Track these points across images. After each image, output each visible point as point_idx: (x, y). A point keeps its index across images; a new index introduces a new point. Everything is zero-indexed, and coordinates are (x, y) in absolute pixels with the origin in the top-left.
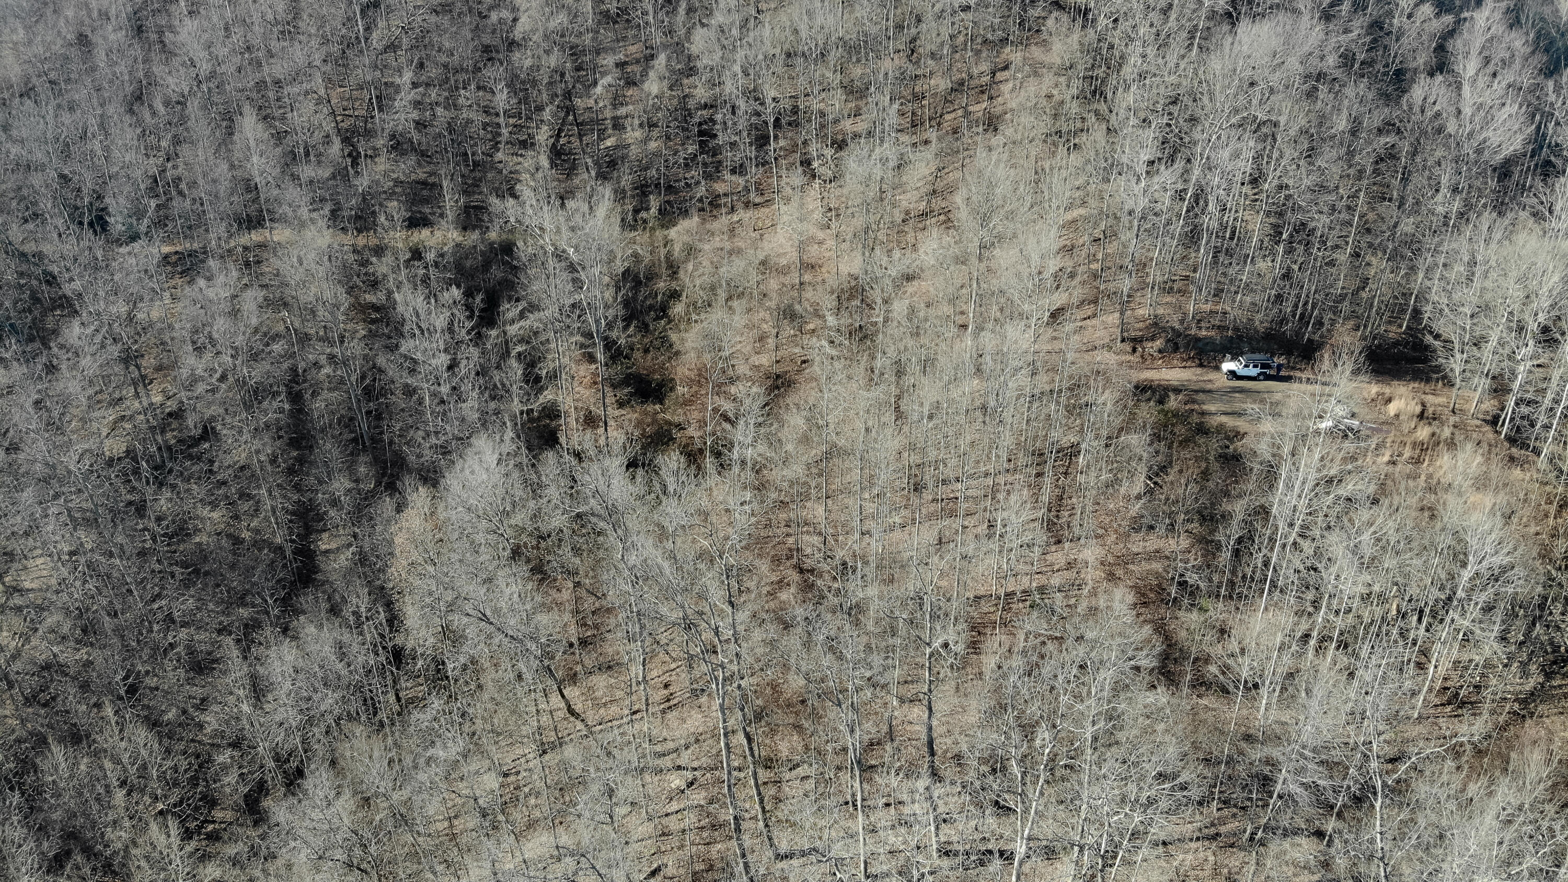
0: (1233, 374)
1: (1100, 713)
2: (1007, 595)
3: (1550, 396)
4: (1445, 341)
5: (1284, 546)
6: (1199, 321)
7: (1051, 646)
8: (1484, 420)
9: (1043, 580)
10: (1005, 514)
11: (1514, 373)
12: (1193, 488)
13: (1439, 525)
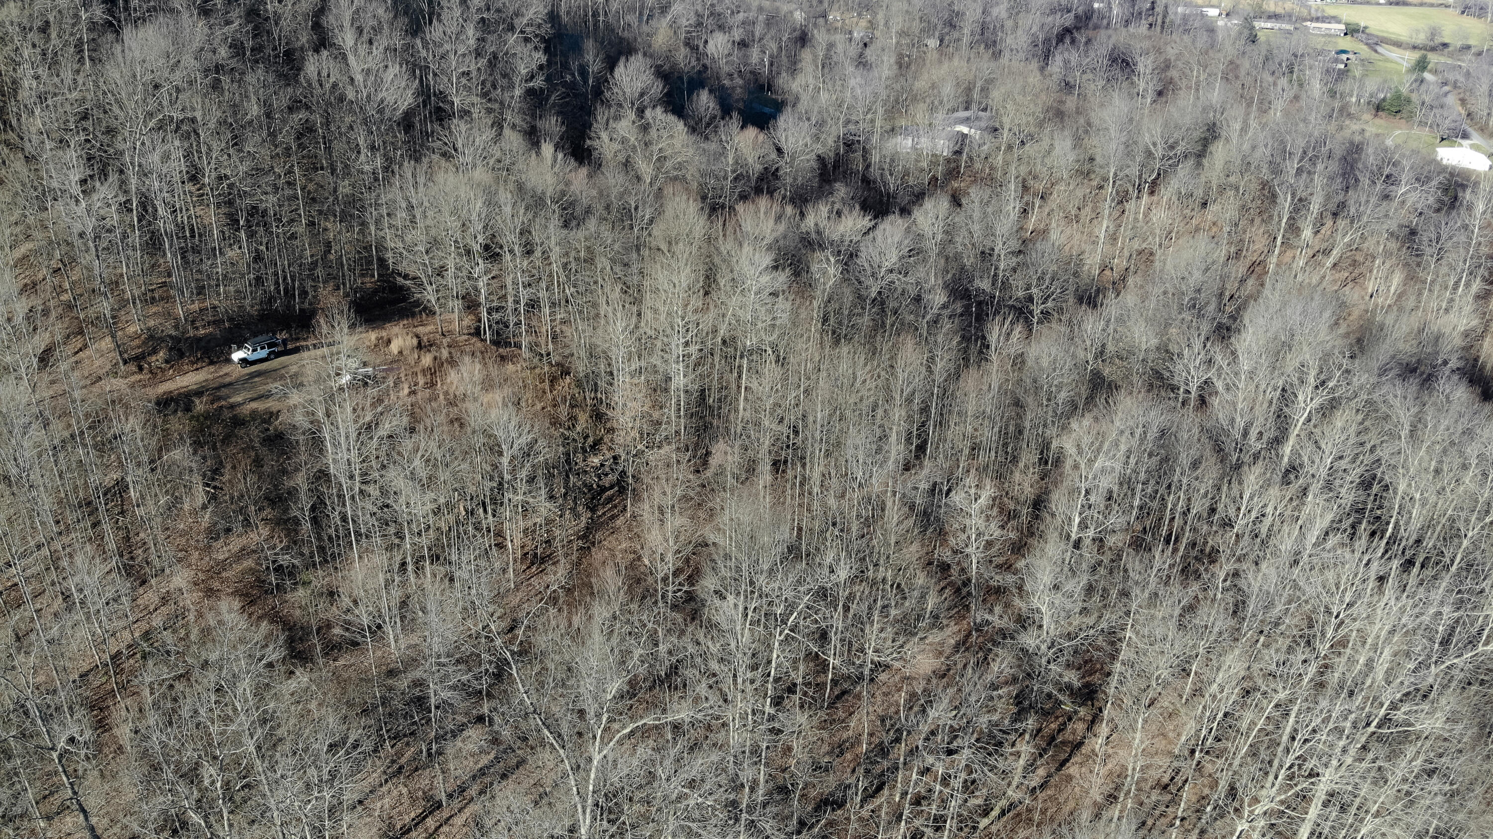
0: (244, 362)
1: (253, 722)
2: (113, 658)
3: (510, 300)
4: (414, 278)
5: (353, 498)
6: (193, 322)
7: (179, 686)
8: (469, 334)
9: (144, 626)
10: (77, 579)
11: (476, 289)
12: (251, 479)
13: (469, 430)
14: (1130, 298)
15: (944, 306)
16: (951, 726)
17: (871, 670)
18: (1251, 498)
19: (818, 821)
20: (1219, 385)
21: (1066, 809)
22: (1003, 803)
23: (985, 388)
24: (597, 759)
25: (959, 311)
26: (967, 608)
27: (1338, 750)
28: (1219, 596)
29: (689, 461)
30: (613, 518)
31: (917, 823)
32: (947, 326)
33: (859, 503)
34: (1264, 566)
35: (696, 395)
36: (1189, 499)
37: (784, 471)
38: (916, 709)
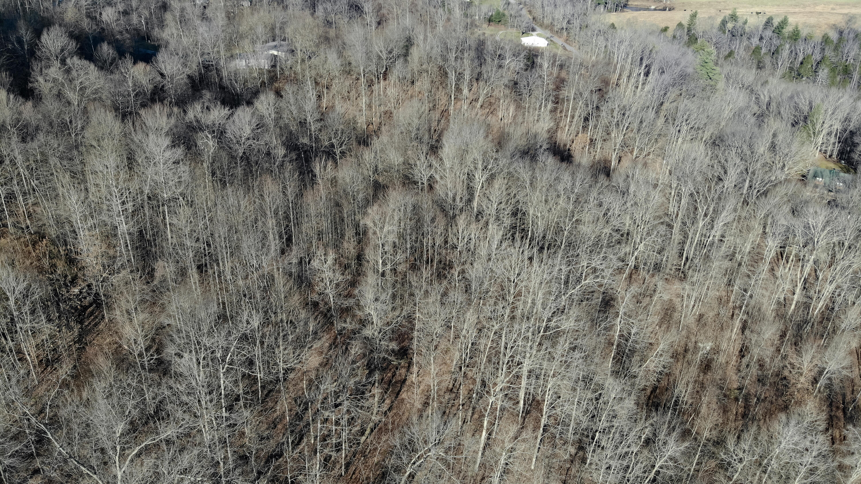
14: (384, 138)
15: (285, 156)
16: (335, 392)
17: (284, 374)
18: (463, 232)
19: (269, 469)
20: (437, 177)
21: (404, 418)
22: (371, 425)
23: (318, 199)
24: (119, 474)
25: (294, 158)
26: (332, 324)
27: (528, 349)
28: (457, 285)
29: (141, 277)
30: (96, 325)
31: (326, 451)
32: (289, 167)
33: (257, 279)
34: (475, 265)
35: (136, 234)
36: (434, 239)
37: (206, 271)
38: (313, 388)
